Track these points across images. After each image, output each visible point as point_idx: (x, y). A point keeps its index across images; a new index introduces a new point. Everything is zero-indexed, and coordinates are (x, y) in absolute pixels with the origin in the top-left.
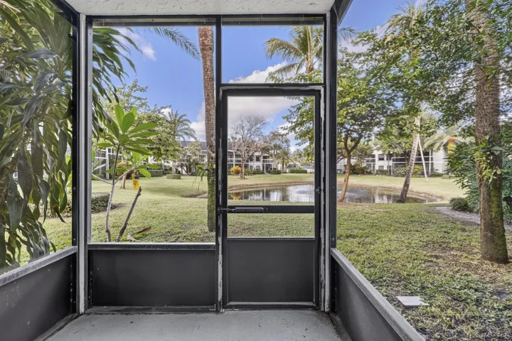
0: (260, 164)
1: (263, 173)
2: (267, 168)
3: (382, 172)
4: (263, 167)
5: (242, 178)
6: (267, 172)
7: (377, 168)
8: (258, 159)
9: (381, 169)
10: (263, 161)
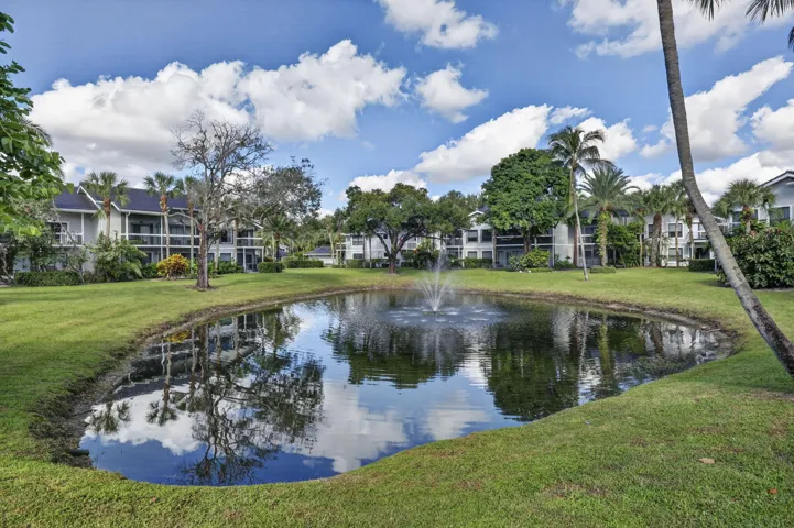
0: (230, 249)
1: (238, 270)
2: (249, 258)
3: (473, 263)
4: (240, 256)
5: (203, 286)
6: (250, 267)
7: (465, 255)
8: (224, 237)
9: (472, 256)
10: (239, 242)
